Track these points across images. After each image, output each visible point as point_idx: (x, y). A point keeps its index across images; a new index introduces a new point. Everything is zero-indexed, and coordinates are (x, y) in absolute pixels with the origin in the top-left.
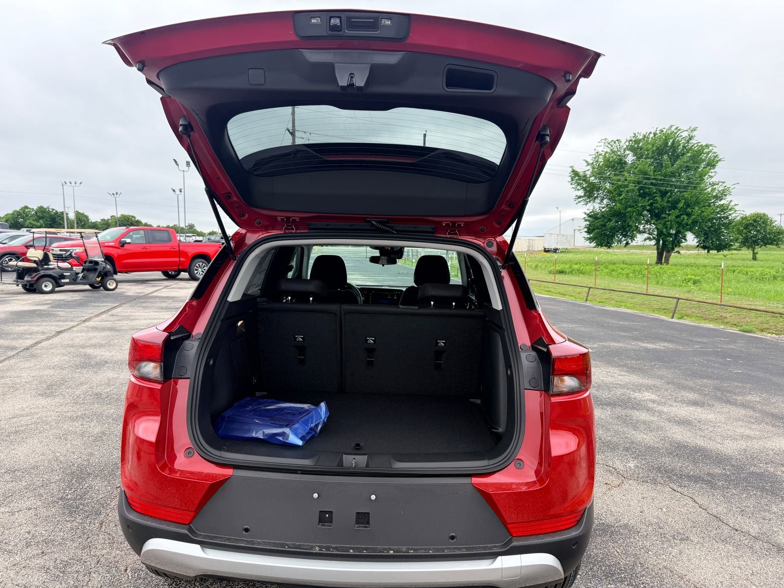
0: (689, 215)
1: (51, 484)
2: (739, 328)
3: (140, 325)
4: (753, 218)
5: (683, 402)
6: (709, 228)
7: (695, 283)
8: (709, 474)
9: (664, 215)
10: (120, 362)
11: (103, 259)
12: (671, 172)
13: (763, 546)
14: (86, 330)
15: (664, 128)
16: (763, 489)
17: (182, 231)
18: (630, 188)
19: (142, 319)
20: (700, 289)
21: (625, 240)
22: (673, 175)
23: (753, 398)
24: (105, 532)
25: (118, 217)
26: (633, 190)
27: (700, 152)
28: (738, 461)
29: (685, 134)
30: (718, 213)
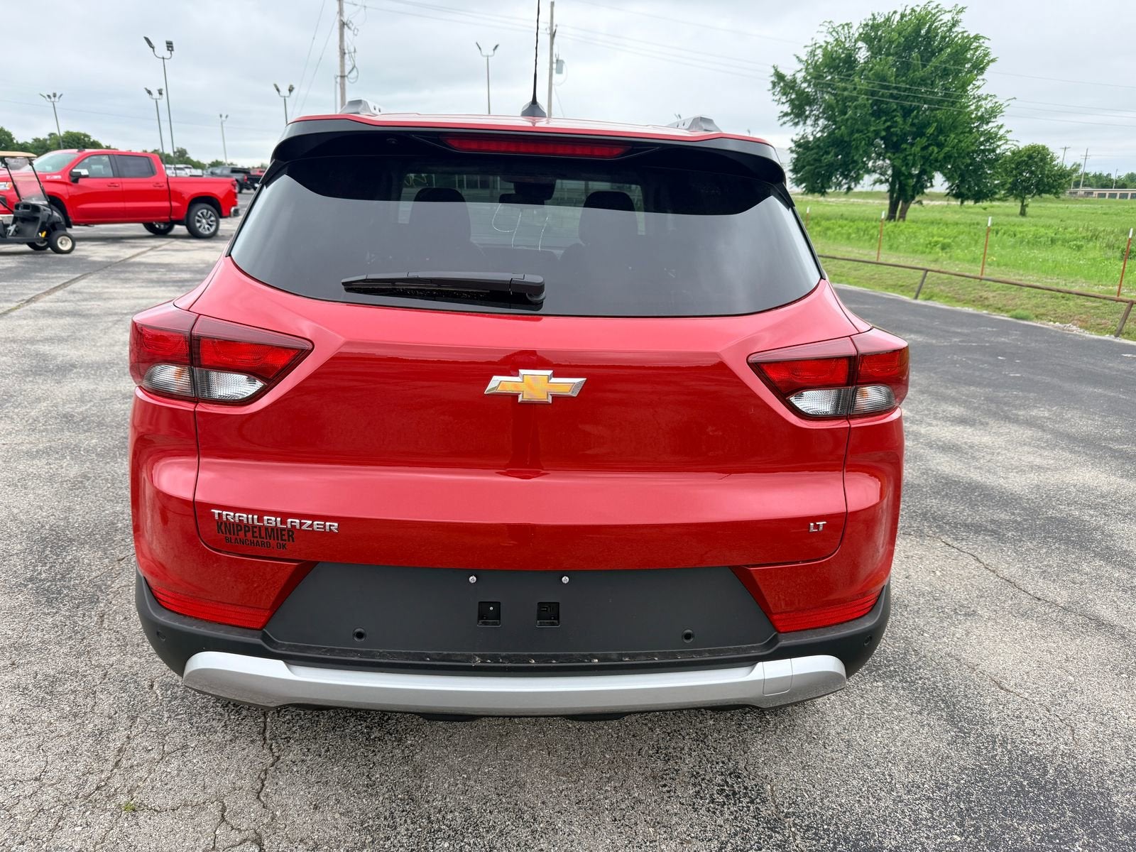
0: (940, 146)
1: (11, 558)
2: (1010, 314)
3: (120, 307)
4: (1028, 153)
5: (946, 419)
6: (968, 166)
7: (943, 248)
8: (993, 521)
9: (904, 146)
10: (95, 365)
11: (46, 203)
12: (922, 77)
13: (1077, 620)
14: (32, 316)
15: (918, 6)
16: (1068, 541)
17: (166, 159)
18: (860, 101)
19: (122, 298)
20: (950, 258)
21: (846, 184)
22: (923, 81)
23: (1041, 412)
24: (109, 629)
25: (62, 135)
26: (865, 105)
27: (965, 48)
28: (1030, 502)
29: (946, 18)
30: (981, 143)
